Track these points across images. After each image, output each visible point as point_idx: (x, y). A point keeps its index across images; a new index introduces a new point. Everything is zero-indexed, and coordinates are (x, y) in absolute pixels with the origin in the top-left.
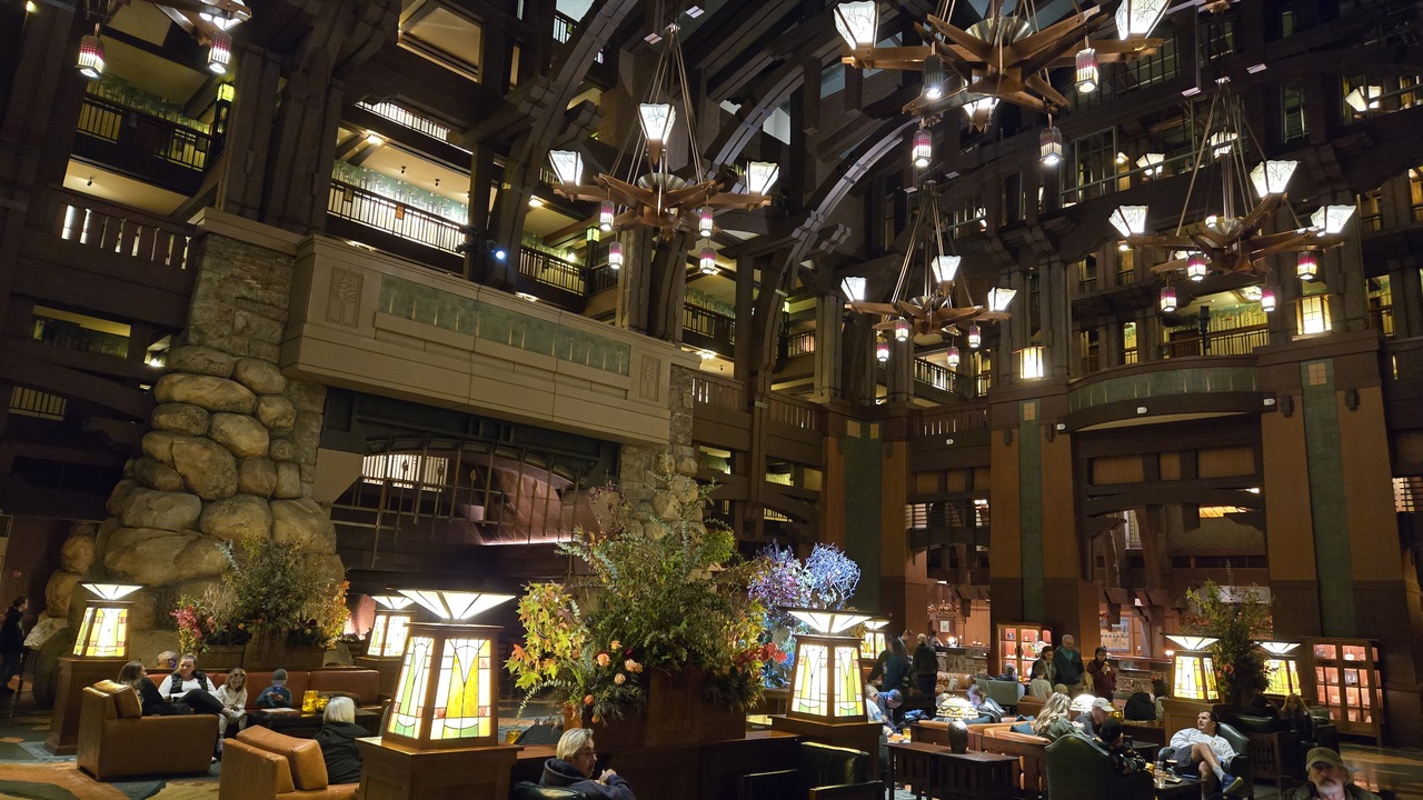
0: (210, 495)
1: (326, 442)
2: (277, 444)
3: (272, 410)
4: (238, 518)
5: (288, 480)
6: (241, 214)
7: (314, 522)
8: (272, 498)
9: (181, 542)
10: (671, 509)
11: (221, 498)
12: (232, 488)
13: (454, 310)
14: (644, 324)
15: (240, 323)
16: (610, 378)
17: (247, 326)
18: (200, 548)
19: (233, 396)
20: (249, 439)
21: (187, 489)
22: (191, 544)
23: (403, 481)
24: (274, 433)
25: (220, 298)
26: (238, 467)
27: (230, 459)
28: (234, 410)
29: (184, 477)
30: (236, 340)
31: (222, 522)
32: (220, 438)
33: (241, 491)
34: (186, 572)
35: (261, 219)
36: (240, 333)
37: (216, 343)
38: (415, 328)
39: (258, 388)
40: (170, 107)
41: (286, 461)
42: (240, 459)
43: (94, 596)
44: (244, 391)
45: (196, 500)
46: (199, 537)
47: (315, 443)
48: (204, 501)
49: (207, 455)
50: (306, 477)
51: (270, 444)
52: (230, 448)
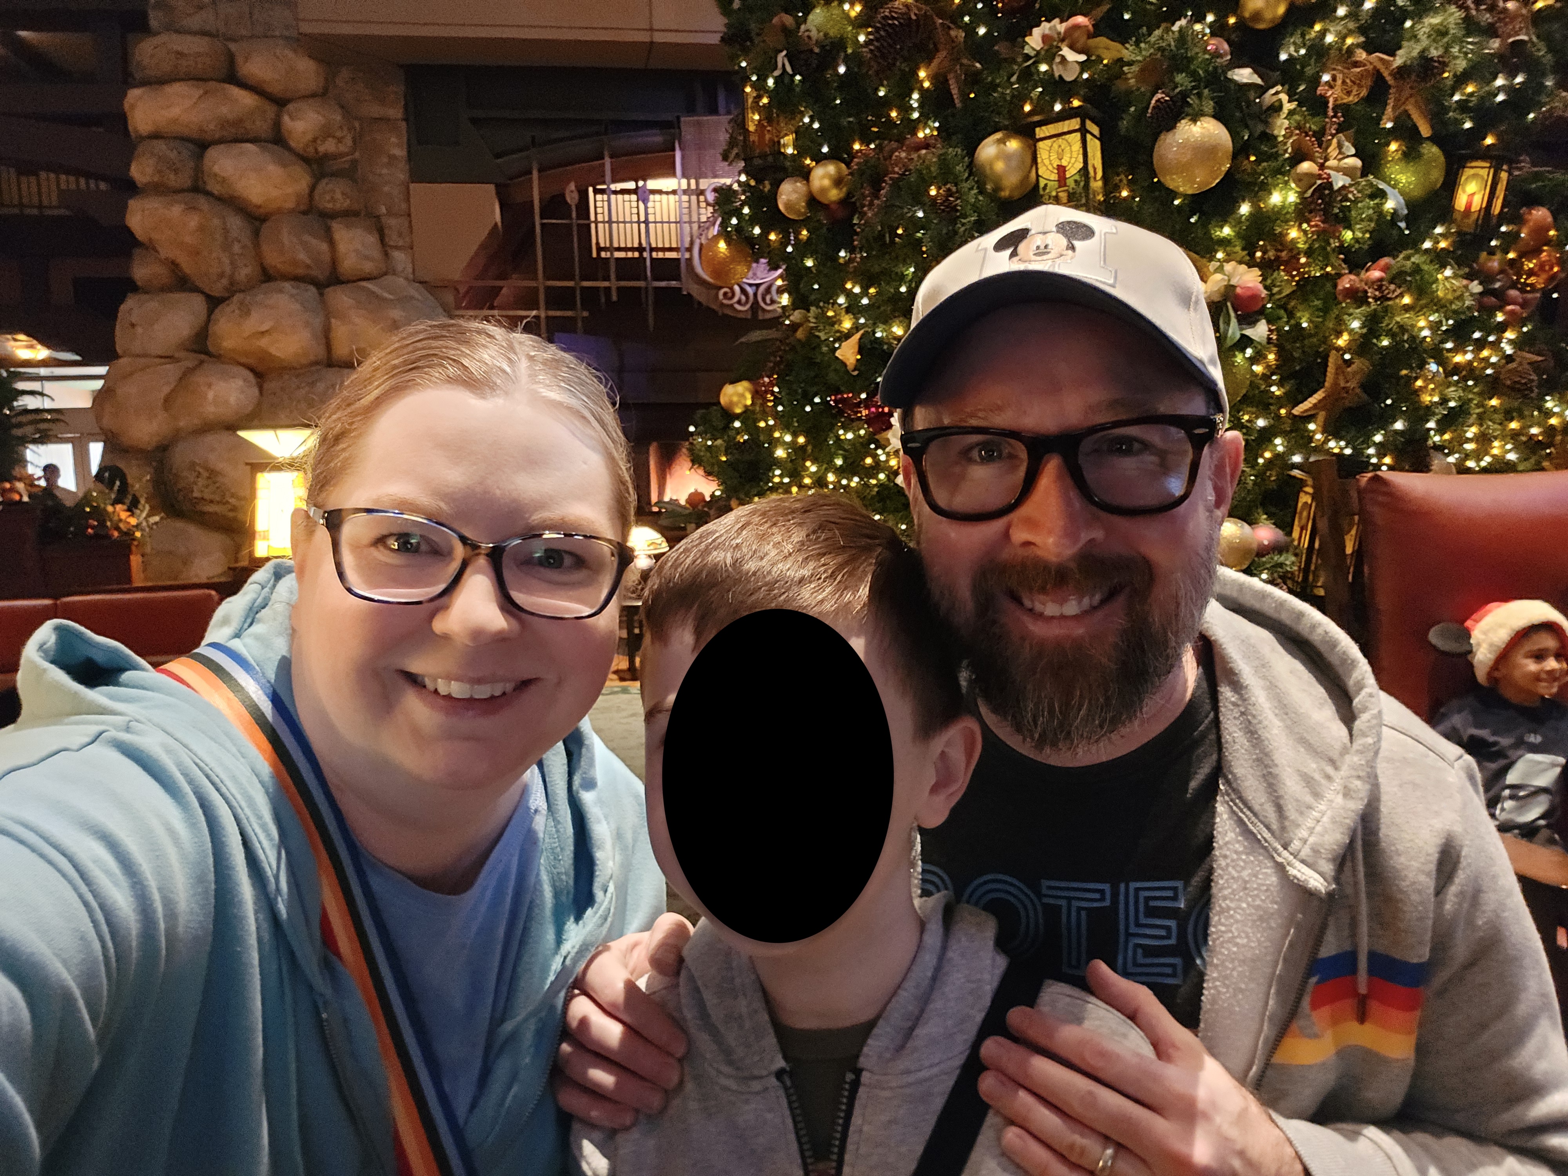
0: (217, 290)
1: (423, 174)
2: (323, 185)
3: (307, 125)
4: (256, 321)
5: (355, 247)
8: (324, 281)
11: (233, 289)
12: (245, 272)
18: (199, 378)
19: (228, 111)
20: (265, 182)
21: (182, 283)
22: (187, 373)
24: (316, 166)
26: (256, 233)
27: (235, 223)
28: (234, 136)
32: (215, 189)
33: (265, 276)
37: (195, 22)
39: (276, 89)
41: (333, 215)
42: (254, 219)
44: (246, 99)
45: (198, 303)
46: (202, 362)
47: (401, 174)
48: (214, 302)
49: (193, 221)
50: (393, 239)
51: (312, 188)
52: (233, 203)
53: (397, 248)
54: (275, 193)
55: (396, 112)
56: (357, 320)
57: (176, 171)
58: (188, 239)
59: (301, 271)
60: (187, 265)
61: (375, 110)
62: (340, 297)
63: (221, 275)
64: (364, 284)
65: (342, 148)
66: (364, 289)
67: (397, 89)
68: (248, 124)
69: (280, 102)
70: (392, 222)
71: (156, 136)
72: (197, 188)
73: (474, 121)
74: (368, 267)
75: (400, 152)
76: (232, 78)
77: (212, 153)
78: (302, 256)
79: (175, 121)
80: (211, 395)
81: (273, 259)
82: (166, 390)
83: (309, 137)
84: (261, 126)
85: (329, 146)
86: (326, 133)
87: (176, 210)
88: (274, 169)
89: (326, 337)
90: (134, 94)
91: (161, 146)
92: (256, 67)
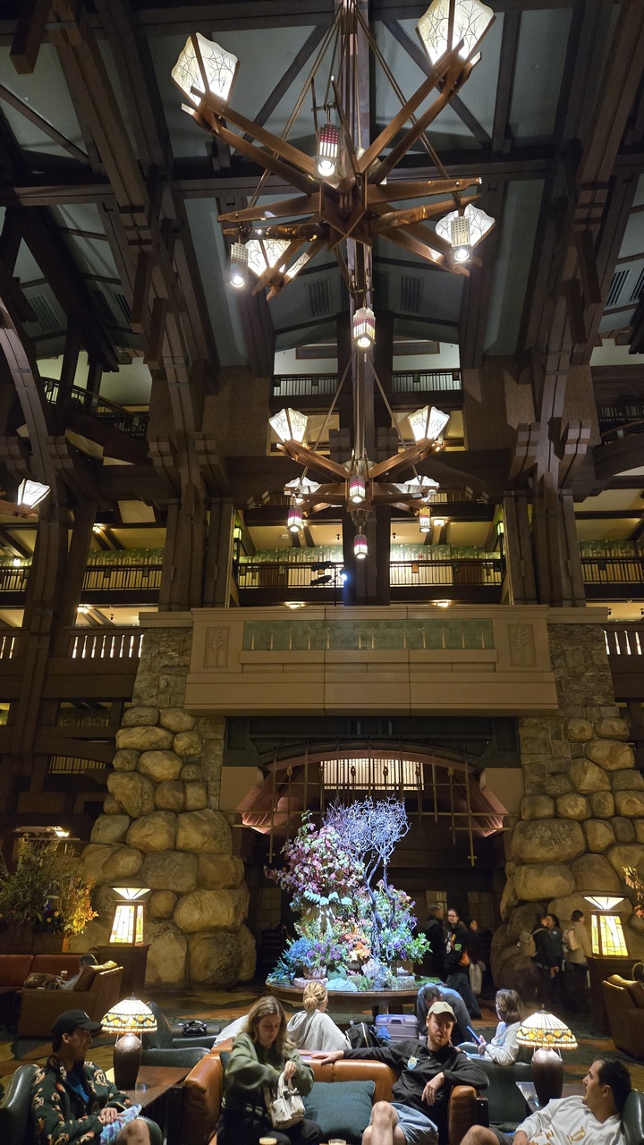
0: (134, 815)
1: (228, 762)
2: (187, 768)
3: (182, 743)
4: (147, 830)
5: (194, 795)
7: (206, 827)
8: (183, 810)
9: (109, 851)
11: (142, 814)
12: (148, 807)
15: (163, 684)
16: (471, 655)
17: (168, 685)
18: (120, 856)
21: (123, 812)
22: (115, 852)
24: (186, 760)
25: (150, 670)
26: (154, 790)
27: (147, 785)
28: (155, 748)
29: (120, 803)
30: (162, 697)
31: (137, 835)
32: (142, 771)
33: (157, 808)
34: (110, 875)
36: (163, 692)
37: (148, 703)
38: (272, 656)
39: (173, 728)
41: (191, 781)
42: (156, 783)
44: (163, 733)
45: (126, 819)
46: (121, 847)
47: (219, 763)
48: (133, 820)
49: (131, 785)
50: (212, 791)
51: (181, 770)
52: (148, 777)
53: (213, 795)
54: (166, 772)
55: (220, 736)
56: (189, 830)
57: (129, 763)
58: (127, 792)
59: (169, 807)
60: (125, 804)
61: (212, 735)
62: (184, 819)
63: (137, 808)
64: (195, 813)
65: (196, 752)
66: (196, 815)
67: (222, 728)
68: (160, 743)
69: (175, 733)
70: (212, 784)
71: (124, 749)
72: (136, 771)
73: (252, 739)
74: (199, 805)
75: (220, 753)
76: (158, 725)
77: (144, 755)
78: (171, 800)
79: (133, 743)
80: (122, 863)
81: (160, 802)
82: (104, 860)
83: (183, 748)
84: (166, 744)
85: (192, 751)
86: (191, 746)
87: (125, 781)
88: (167, 763)
89: (174, 838)
90: (121, 731)
91: (125, 753)
92: (169, 720)
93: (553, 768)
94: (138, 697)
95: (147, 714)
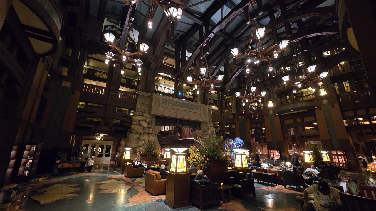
0: (140, 134)
1: (156, 125)
2: (149, 125)
3: (148, 120)
4: (144, 137)
5: (151, 131)
6: (143, 91)
7: (155, 137)
8: (149, 134)
9: (136, 141)
10: (210, 132)
11: (141, 134)
12: (143, 132)
13: (173, 103)
14: (203, 103)
15: (143, 107)
16: (198, 112)
17: (144, 108)
18: (139, 142)
19: (142, 119)
20: (145, 125)
21: (137, 133)
22: (138, 141)
23: (167, 130)
24: (148, 124)
25: (140, 104)
26: (144, 129)
27: (143, 128)
28: (143, 121)
29: (136, 131)
30: (143, 110)
31: (142, 138)
32: (141, 125)
33: (144, 133)
34: (137, 146)
35: (145, 92)
36: (143, 109)
37: (140, 111)
38: (167, 106)
39: (146, 117)
40: (133, 77)
41: (150, 128)
42: (144, 128)
43: (125, 149)
44: (144, 118)
47: (154, 125)
49: (139, 128)
50: (153, 130)
52: (142, 126)
55: (154, 120)
56: (152, 137)
57: (138, 123)
59: (147, 133)
60: (138, 131)
61: (153, 119)
62: (150, 135)
66: (152, 135)
67: (155, 118)
69: (146, 118)
71: (136, 120)
72: (139, 125)
73: (160, 121)
75: (154, 123)
76: (142, 116)
77: (141, 122)
78: (148, 131)
79: (138, 119)
81: (145, 131)
84: (145, 120)
85: (150, 122)
87: (138, 127)
89: (149, 139)
92: (145, 115)
93: (205, 131)
94: (138, 109)
95: (141, 113)
